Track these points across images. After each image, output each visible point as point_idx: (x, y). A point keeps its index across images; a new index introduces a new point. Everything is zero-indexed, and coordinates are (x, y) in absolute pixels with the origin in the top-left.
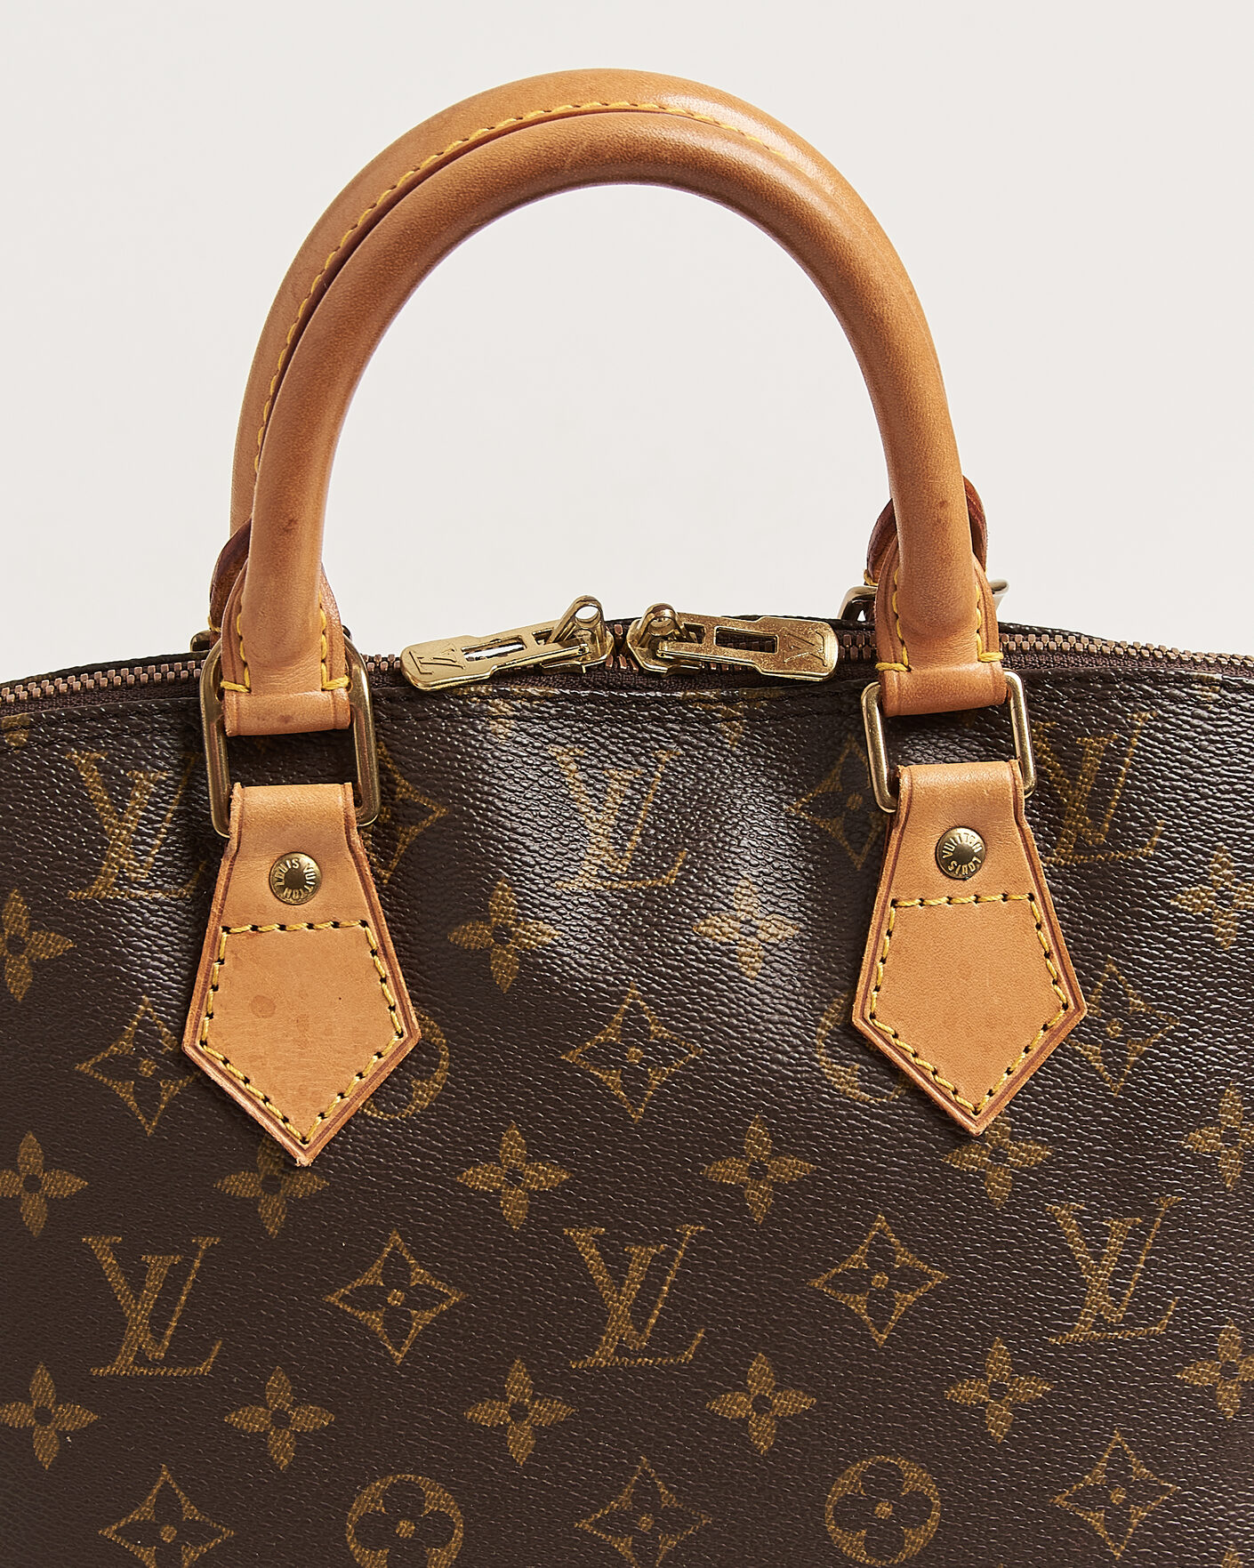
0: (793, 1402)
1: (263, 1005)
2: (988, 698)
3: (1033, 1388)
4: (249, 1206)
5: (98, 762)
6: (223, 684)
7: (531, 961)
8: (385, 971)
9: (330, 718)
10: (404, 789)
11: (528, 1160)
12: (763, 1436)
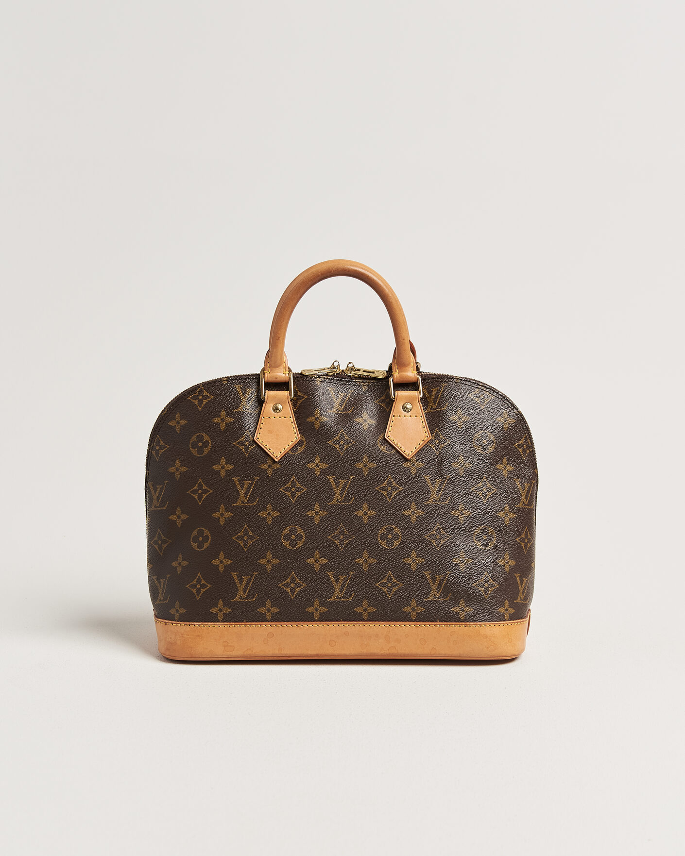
0: (372, 513)
1: (270, 432)
2: (414, 380)
3: (421, 513)
4: (265, 470)
5: (240, 387)
6: (265, 372)
7: (323, 424)
8: (294, 426)
9: (285, 379)
10: (299, 393)
11: (320, 462)
12: (365, 519)
